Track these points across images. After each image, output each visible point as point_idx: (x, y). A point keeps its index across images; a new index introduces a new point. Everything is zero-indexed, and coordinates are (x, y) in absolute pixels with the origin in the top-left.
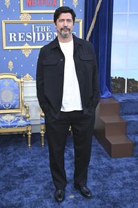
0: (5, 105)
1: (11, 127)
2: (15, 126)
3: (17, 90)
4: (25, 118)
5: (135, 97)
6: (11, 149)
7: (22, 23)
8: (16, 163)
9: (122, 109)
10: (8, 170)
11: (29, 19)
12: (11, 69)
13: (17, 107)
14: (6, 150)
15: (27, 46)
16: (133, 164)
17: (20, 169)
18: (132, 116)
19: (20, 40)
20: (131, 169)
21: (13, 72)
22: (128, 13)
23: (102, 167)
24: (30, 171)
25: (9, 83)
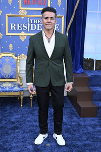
0: (5, 76)
1: (9, 91)
2: (11, 91)
3: (15, 65)
4: (19, 86)
6: (8, 108)
7: (20, 17)
8: (11, 118)
9: (91, 82)
10: (5, 122)
11: (25, 14)
12: (11, 50)
13: (14, 77)
14: (4, 108)
15: (23, 33)
16: (96, 123)
17: (13, 123)
18: (98, 87)
19: (18, 29)
20: (94, 127)
21: (12, 52)
22: (98, 12)
23: (73, 124)
24: (20, 125)
25: (9, 60)
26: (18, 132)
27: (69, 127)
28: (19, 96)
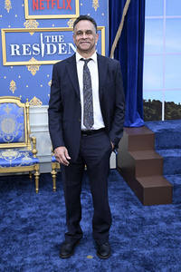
0: (5, 137)
2: (18, 165)
3: (21, 118)
4: (31, 154)
5: (174, 126)
6: (13, 194)
7: (27, 32)
8: (20, 212)
9: (158, 141)
10: (9, 221)
11: (35, 26)
12: (13, 91)
13: (21, 139)
14: (7, 196)
15: (33, 61)
16: (172, 214)
17: (24, 221)
18: (171, 151)
19: (25, 53)
20: (169, 221)
21: (16, 95)
22: (165, 17)
23: (132, 217)
24: (37, 223)
25: (11, 109)
26: (35, 237)
27: (124, 223)
28: (32, 174)
